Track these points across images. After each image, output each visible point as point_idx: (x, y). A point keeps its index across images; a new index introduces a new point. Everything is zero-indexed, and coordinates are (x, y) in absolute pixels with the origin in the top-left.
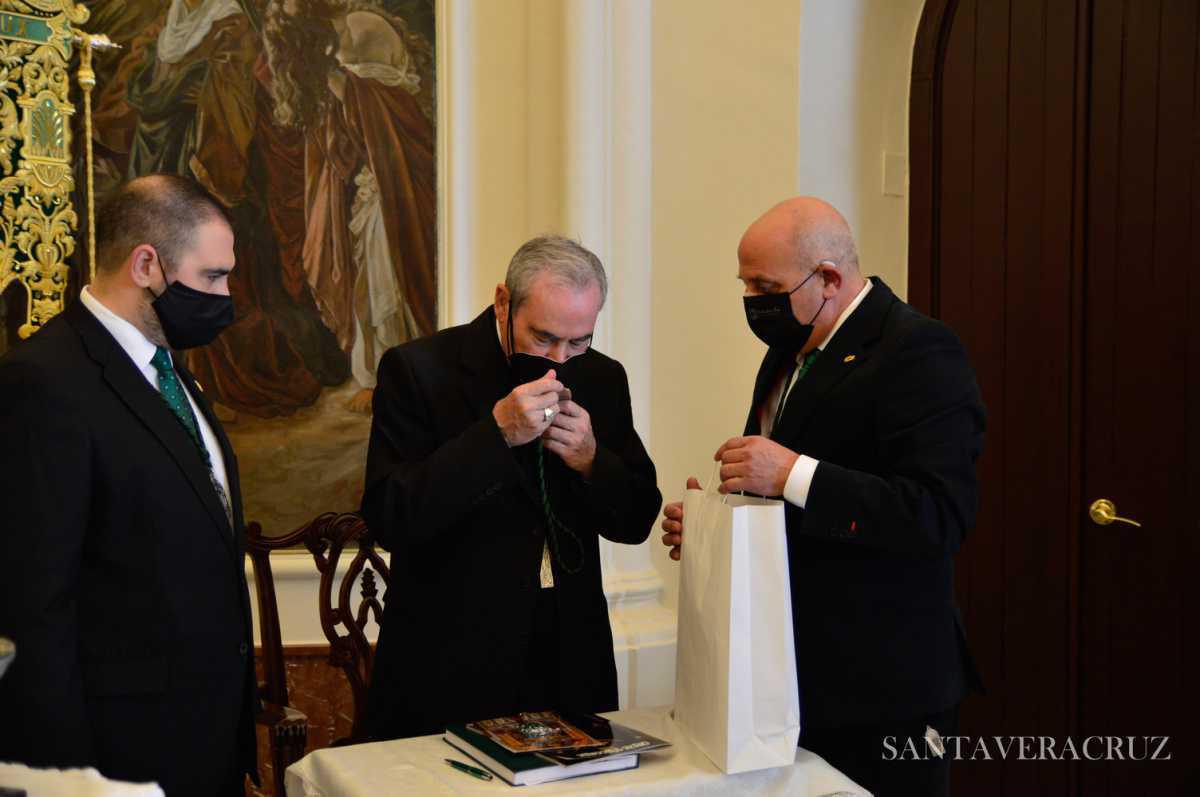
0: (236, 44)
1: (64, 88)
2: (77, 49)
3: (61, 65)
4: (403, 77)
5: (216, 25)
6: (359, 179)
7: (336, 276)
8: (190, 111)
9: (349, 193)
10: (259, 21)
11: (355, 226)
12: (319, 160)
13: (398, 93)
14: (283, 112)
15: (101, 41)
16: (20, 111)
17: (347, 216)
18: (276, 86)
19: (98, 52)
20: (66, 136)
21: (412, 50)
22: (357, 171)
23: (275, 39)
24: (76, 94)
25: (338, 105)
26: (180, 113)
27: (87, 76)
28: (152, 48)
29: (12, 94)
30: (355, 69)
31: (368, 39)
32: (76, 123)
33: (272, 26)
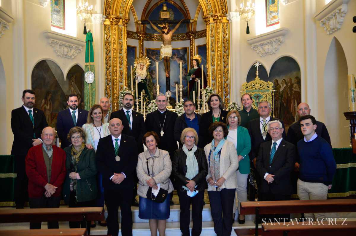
0: (286, 89)
1: (271, 95)
2: (272, 92)
3: (271, 93)
4: (298, 90)
5: (284, 87)
6: (295, 101)
7: (293, 111)
8: (283, 96)
9: (294, 102)
10: (287, 86)
11: (295, 105)
12: (292, 99)
13: (298, 92)
14: (289, 95)
15: (275, 91)
16: (267, 98)
17: (294, 105)
18: (289, 92)
19: (274, 92)
20: (271, 100)
21: (299, 87)
22: (295, 100)
23: (289, 88)
24: (272, 96)
25: (293, 94)
26: (282, 96)
27: (273, 94)
28: (280, 90)
29: (266, 97)
30: (295, 90)
31: (296, 87)
32: (272, 98)
33: (288, 87)
